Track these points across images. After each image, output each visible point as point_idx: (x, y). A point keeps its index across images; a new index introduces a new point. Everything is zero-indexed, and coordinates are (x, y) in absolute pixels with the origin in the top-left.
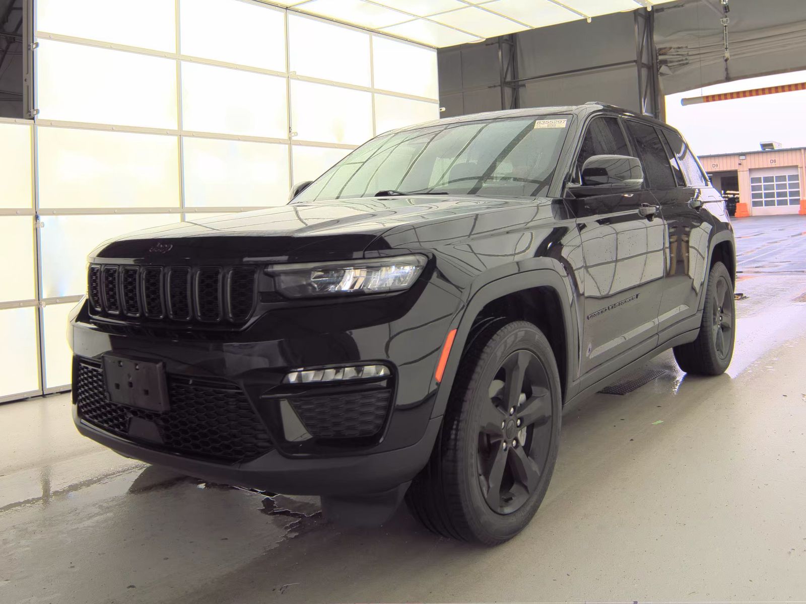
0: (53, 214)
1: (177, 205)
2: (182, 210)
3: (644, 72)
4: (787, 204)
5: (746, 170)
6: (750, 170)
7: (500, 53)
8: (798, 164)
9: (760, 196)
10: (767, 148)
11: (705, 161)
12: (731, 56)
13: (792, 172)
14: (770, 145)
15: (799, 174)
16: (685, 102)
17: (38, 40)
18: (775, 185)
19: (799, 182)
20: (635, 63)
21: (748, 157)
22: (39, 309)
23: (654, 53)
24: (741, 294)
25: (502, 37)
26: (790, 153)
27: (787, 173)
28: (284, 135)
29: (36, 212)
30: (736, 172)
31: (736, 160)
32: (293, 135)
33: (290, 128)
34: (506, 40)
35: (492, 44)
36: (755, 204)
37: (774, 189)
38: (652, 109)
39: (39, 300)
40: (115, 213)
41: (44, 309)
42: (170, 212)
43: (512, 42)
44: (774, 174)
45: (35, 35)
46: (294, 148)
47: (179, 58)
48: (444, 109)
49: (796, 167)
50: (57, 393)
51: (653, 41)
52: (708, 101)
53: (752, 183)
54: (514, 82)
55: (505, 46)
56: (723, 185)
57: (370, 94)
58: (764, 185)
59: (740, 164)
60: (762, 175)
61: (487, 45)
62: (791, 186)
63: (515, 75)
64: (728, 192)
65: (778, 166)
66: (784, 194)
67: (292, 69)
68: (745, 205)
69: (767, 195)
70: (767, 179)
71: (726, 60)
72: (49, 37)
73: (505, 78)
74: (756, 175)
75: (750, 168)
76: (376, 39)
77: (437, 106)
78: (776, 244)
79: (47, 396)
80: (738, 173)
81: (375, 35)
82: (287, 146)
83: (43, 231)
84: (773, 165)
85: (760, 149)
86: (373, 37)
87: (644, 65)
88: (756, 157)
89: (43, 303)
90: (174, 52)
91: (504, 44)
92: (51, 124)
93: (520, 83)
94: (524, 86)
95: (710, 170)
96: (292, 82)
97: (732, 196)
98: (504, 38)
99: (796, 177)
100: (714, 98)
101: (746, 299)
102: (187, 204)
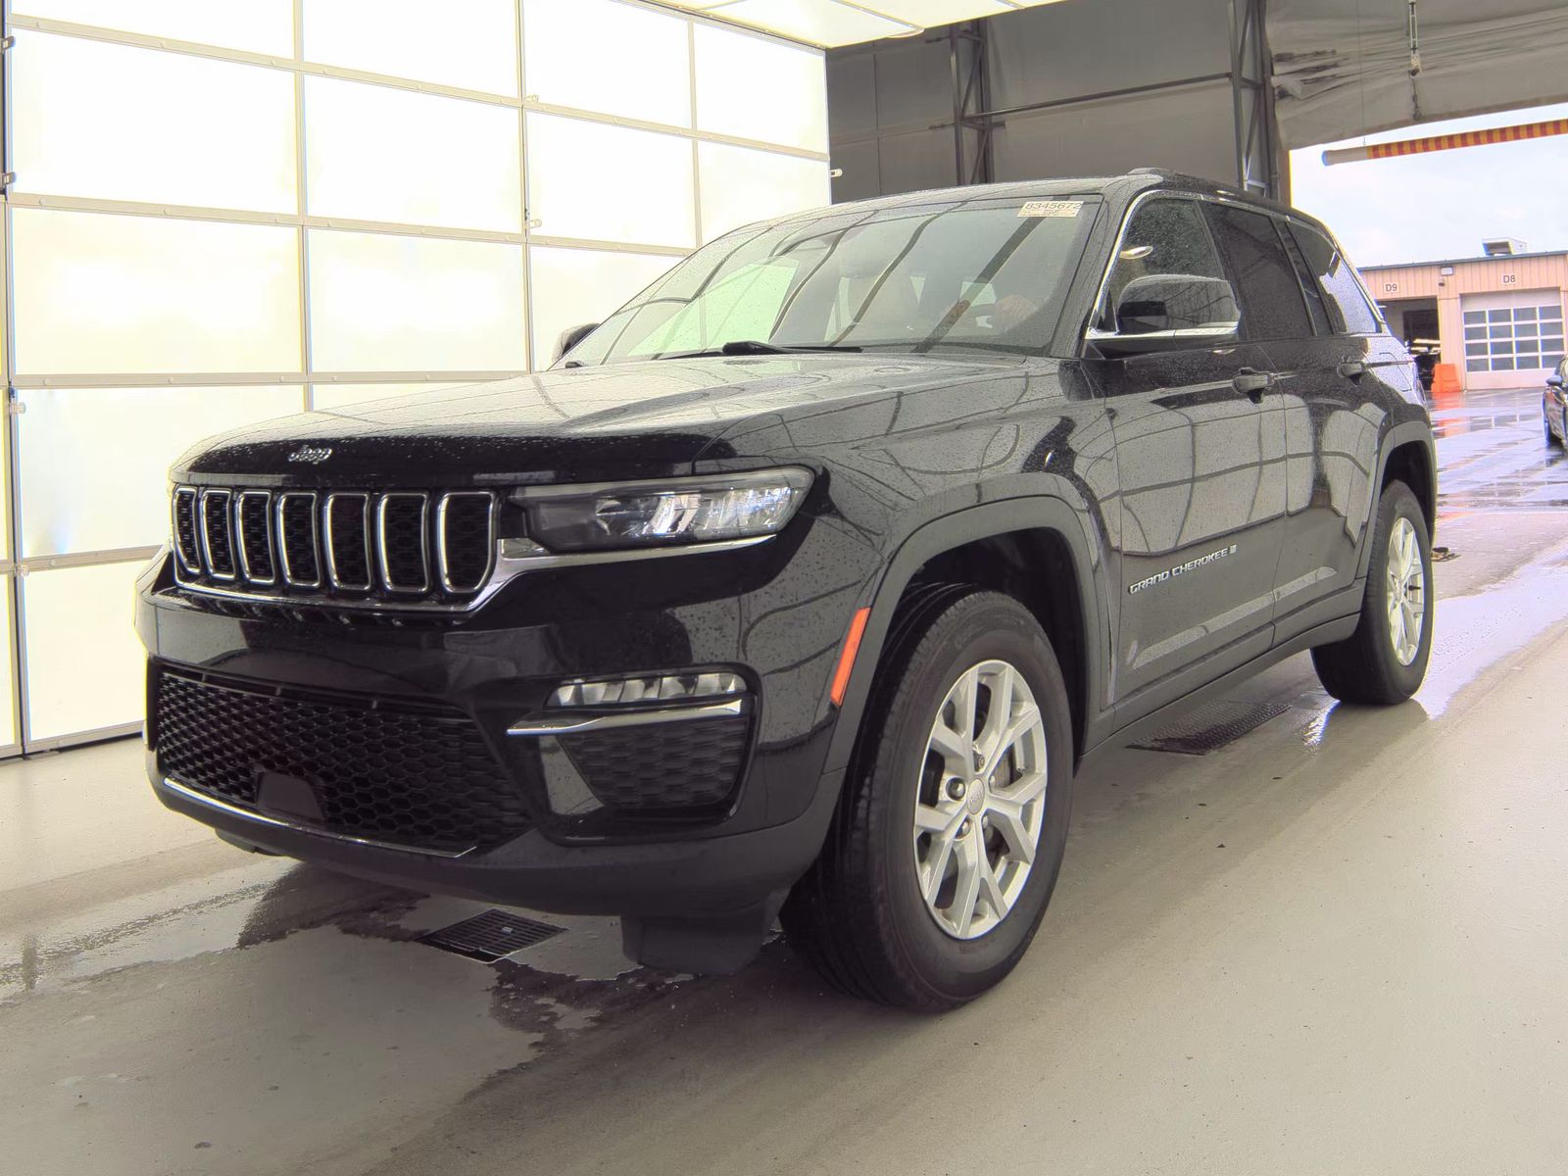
0: (44, 386)
1: (296, 367)
2: (308, 379)
3: (1247, 96)
4: (1537, 367)
5: (1454, 296)
6: (1463, 297)
7: (953, 59)
8: (1559, 285)
9: (1482, 349)
10: (1498, 252)
11: (1371, 277)
12: (1422, 63)
13: (1548, 302)
14: (1505, 245)
15: (1563, 304)
16: (1330, 158)
17: (11, 31)
18: (1513, 327)
19: (1562, 320)
20: (1227, 79)
21: (1459, 271)
22: (15, 579)
23: (1267, 62)
24: (1444, 550)
25: (958, 24)
26: (1543, 263)
27: (1537, 303)
28: (514, 226)
29: (10, 383)
30: (1433, 300)
31: (1435, 277)
32: (532, 224)
33: (526, 210)
34: (966, 31)
35: (938, 40)
36: (1472, 366)
37: (1510, 336)
38: (1262, 173)
39: (15, 561)
40: (170, 384)
41: (26, 579)
42: (281, 383)
43: (979, 36)
44: (1512, 305)
45: (6, 21)
46: (535, 251)
47: (299, 68)
48: (839, 172)
49: (1557, 290)
50: (51, 750)
51: (1266, 38)
52: (1377, 156)
53: (1466, 323)
54: (983, 117)
55: (963, 44)
56: (1406, 327)
57: (689, 142)
58: (1491, 327)
59: (1442, 285)
60: (1486, 307)
61: (928, 42)
62: (1546, 329)
63: (984, 102)
64: (1417, 341)
65: (1520, 288)
66: (1532, 346)
67: (529, 91)
68: (1451, 368)
69: (1496, 348)
70: (1496, 316)
71: (1414, 73)
72: (36, 25)
73: (963, 111)
74: (1474, 307)
75: (1462, 292)
76: (703, 31)
77: (825, 166)
78: (1514, 447)
79: (32, 757)
80: (1439, 303)
81: (698, 22)
82: (520, 248)
83: (23, 422)
84: (1510, 286)
85: (1482, 254)
86: (695, 25)
87: (1248, 83)
88: (1476, 268)
89: (23, 567)
90: (291, 56)
91: (960, 41)
92: (39, 202)
93: (994, 119)
94: (1002, 124)
95: (1381, 297)
96: (531, 117)
97: (1425, 349)
98: (962, 28)
99: (1556, 311)
100: (1388, 150)
101: (1456, 560)
102: (317, 367)
